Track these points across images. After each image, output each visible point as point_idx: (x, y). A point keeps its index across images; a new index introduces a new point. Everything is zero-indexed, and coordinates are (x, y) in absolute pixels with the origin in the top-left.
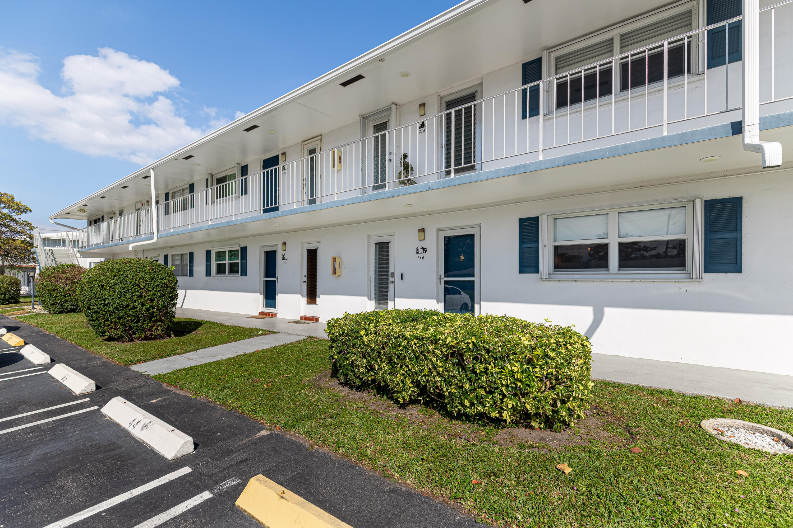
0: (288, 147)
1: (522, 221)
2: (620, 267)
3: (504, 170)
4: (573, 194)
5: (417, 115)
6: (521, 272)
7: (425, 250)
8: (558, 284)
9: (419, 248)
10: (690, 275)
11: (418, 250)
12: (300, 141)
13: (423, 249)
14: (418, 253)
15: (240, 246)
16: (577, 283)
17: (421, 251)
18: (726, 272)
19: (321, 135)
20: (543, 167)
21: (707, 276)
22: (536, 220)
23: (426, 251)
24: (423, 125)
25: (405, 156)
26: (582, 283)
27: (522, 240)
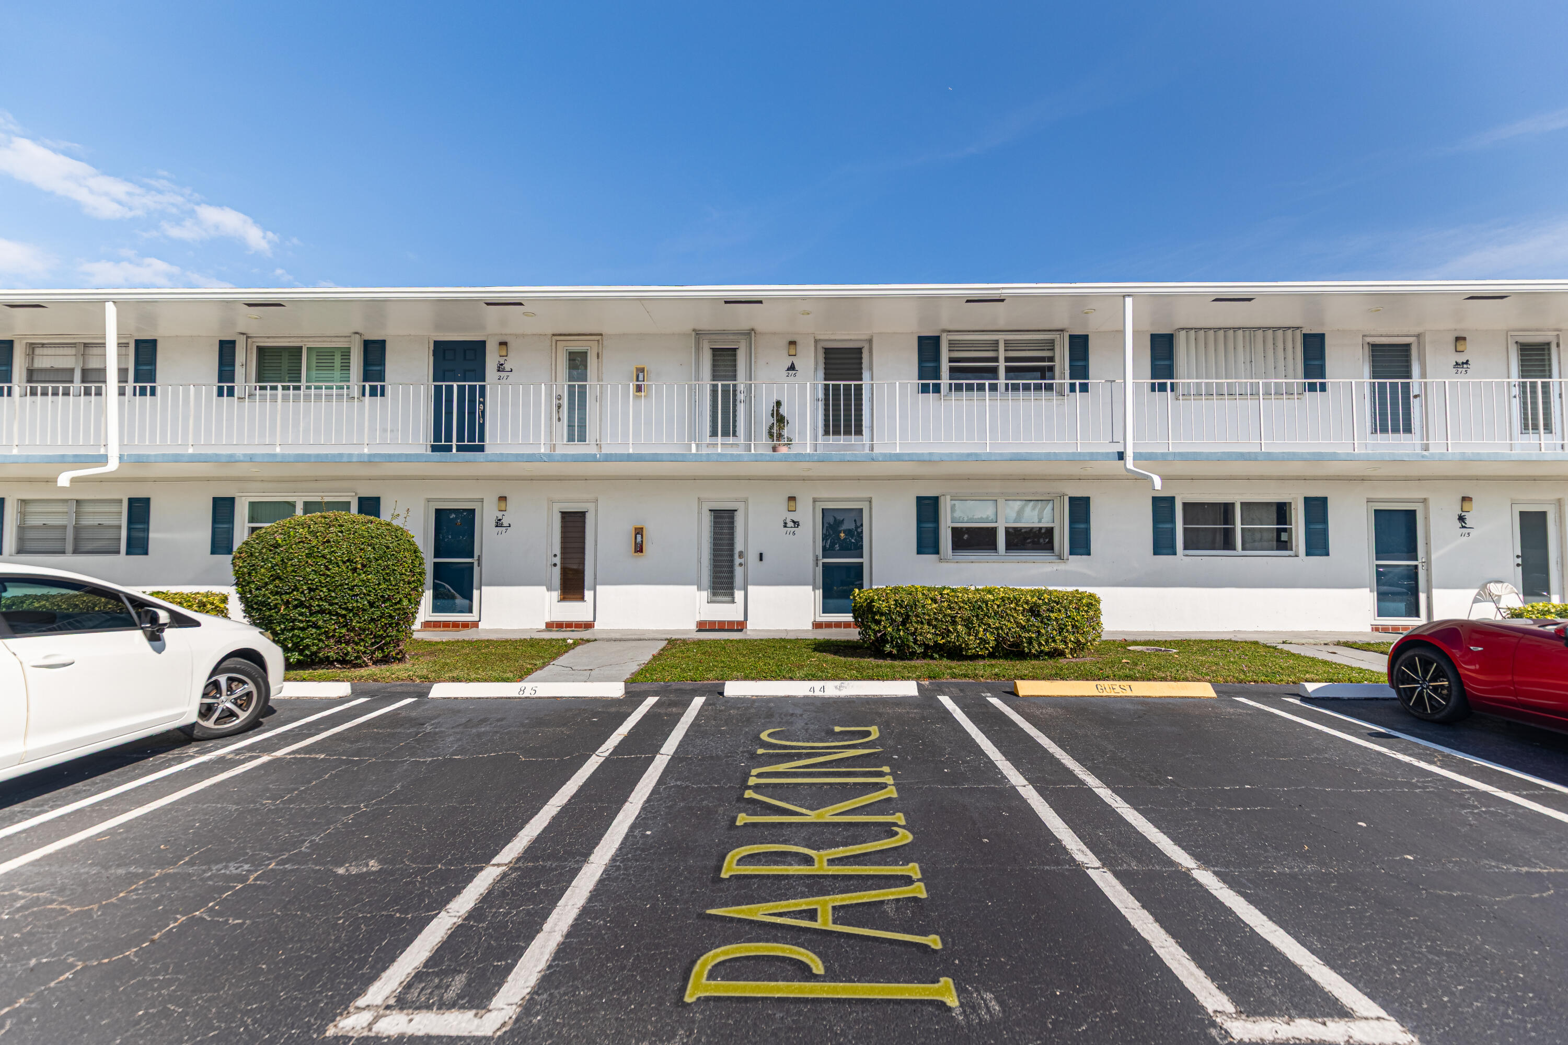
0: (517, 336)
1: (920, 500)
2: (1006, 549)
3: (957, 455)
4: (968, 478)
5: (785, 353)
6: (919, 552)
7: (796, 524)
8: (956, 565)
9: (788, 521)
10: (1060, 557)
11: (786, 523)
12: (550, 332)
13: (794, 522)
14: (785, 526)
15: (356, 494)
16: (973, 564)
17: (790, 524)
18: (1081, 555)
19: (601, 335)
20: (993, 458)
21: (1070, 557)
22: (936, 500)
23: (798, 525)
24: (792, 368)
25: (779, 404)
26: (977, 564)
27: (920, 520)
